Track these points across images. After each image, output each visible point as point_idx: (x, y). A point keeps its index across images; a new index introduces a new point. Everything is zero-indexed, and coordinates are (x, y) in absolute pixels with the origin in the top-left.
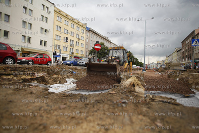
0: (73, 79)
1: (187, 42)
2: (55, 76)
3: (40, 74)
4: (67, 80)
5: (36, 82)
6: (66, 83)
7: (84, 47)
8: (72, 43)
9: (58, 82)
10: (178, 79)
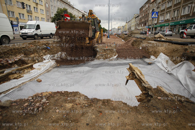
0: (49, 55)
1: (144, 10)
2: (32, 56)
3: (18, 57)
4: (44, 57)
5: (16, 66)
6: (44, 61)
7: (44, 13)
8: (28, 9)
9: (37, 61)
10: (141, 48)
